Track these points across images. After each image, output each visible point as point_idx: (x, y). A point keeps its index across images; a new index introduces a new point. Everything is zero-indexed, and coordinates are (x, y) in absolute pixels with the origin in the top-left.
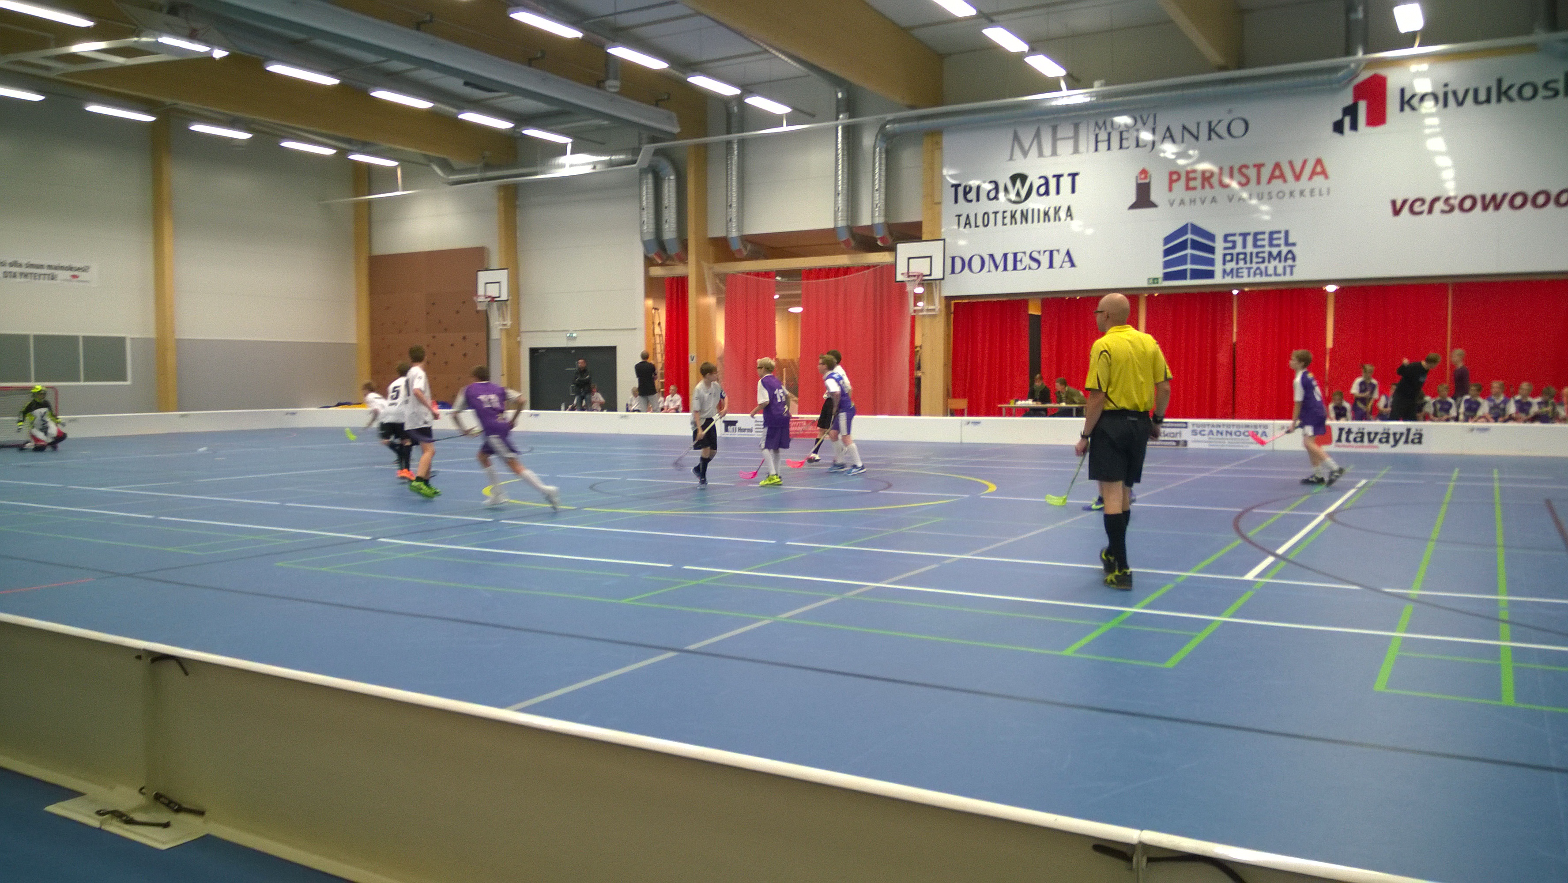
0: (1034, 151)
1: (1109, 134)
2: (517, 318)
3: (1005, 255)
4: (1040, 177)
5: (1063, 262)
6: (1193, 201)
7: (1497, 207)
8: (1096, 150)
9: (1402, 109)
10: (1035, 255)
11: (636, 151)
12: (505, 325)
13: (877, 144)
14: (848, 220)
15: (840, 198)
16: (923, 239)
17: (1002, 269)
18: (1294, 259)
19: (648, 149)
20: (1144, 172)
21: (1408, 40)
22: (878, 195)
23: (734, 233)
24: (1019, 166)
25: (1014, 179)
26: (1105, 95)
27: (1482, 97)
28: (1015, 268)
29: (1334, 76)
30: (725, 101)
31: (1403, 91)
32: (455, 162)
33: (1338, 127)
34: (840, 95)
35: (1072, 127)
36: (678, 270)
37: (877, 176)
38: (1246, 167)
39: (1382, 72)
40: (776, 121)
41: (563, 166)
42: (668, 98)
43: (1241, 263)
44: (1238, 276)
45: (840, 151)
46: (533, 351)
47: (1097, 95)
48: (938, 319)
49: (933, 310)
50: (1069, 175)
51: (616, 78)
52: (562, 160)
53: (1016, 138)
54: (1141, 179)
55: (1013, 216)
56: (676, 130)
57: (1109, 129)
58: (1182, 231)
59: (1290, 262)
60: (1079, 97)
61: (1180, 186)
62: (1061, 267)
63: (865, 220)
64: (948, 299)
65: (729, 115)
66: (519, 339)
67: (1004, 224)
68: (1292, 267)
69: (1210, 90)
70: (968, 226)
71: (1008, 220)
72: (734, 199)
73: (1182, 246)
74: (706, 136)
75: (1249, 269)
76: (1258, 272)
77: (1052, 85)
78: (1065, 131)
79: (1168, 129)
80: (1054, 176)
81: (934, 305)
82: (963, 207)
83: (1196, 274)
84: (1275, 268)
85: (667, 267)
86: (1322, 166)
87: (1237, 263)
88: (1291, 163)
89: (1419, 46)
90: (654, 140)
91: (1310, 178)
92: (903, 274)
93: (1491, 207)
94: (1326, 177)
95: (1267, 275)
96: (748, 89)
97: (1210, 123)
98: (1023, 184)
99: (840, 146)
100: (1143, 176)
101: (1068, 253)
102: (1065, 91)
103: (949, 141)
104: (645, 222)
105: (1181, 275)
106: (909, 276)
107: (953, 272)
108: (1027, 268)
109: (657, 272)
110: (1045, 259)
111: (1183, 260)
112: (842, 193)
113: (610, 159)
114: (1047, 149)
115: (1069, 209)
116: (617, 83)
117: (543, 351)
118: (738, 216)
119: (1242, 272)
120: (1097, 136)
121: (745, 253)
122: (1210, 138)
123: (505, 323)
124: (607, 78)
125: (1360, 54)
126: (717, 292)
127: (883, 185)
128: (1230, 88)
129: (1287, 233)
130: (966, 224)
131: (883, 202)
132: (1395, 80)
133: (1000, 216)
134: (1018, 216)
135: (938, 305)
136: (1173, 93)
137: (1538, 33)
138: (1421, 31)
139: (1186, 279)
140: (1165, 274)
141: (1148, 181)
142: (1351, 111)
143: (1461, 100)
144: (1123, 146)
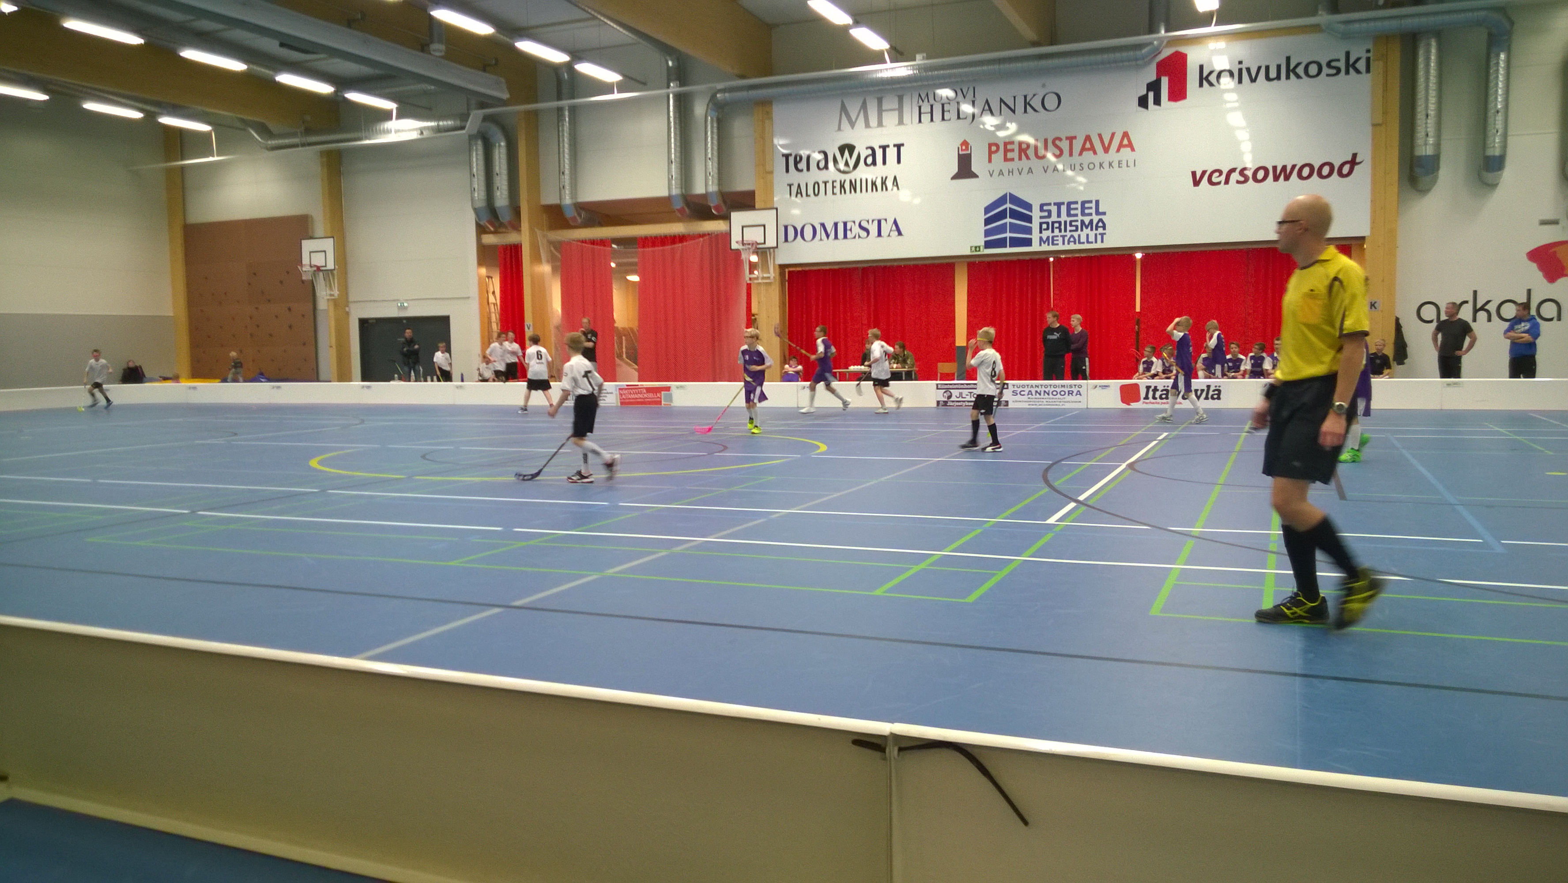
0: (861, 122)
1: (932, 106)
2: (345, 289)
3: (836, 225)
4: (867, 148)
5: (891, 230)
6: (1011, 172)
7: (1287, 178)
8: (920, 121)
9: (1201, 85)
10: (864, 224)
11: (464, 117)
12: (331, 295)
13: (708, 115)
14: (682, 188)
15: (673, 166)
16: (757, 206)
17: (833, 237)
18: (1104, 227)
19: (476, 116)
20: (965, 143)
21: (1205, 19)
22: (711, 163)
23: (567, 201)
24: (848, 136)
25: (842, 149)
26: (927, 68)
27: (1273, 74)
28: (845, 237)
29: (1138, 53)
30: (554, 69)
31: (1201, 67)
32: (272, 126)
33: (1143, 102)
34: (670, 63)
35: (896, 99)
36: (511, 238)
37: (709, 145)
38: (1060, 139)
39: (1183, 49)
40: (607, 88)
41: (388, 132)
42: (496, 64)
43: (1057, 231)
44: (1053, 244)
45: (672, 119)
46: (363, 322)
47: (919, 68)
48: (773, 287)
49: (769, 278)
50: (895, 146)
51: (440, 42)
52: (388, 125)
53: (844, 109)
54: (963, 150)
55: (842, 186)
56: (506, 96)
57: (932, 101)
58: (1002, 200)
59: (1100, 230)
60: (901, 70)
61: (998, 157)
62: (889, 235)
63: (699, 188)
64: (782, 267)
65: (559, 82)
66: (347, 309)
67: (833, 193)
68: (1102, 235)
69: (1025, 65)
70: (799, 195)
71: (837, 190)
72: (567, 166)
73: (1002, 215)
74: (537, 102)
75: (1063, 237)
76: (1072, 239)
77: (877, 58)
78: (890, 103)
79: (987, 101)
80: (880, 147)
81: (769, 273)
82: (794, 177)
83: (1015, 242)
84: (1088, 235)
85: (498, 235)
86: (1129, 139)
87: (1053, 231)
88: (1100, 136)
89: (1215, 25)
90: (482, 106)
91: (1118, 150)
92: (737, 242)
93: (1282, 177)
94: (1133, 150)
95: (1080, 243)
96: (577, 55)
97: (1025, 97)
98: (851, 155)
99: (671, 114)
100: (964, 148)
101: (895, 222)
102: (889, 65)
103: (779, 111)
104: (476, 189)
105: (1001, 243)
106: (743, 244)
107: (786, 240)
108: (857, 237)
109: (490, 239)
110: (873, 229)
111: (1002, 229)
112: (675, 160)
113: (438, 125)
114: (873, 121)
115: (895, 178)
116: (442, 47)
117: (374, 321)
118: (571, 184)
119: (1058, 240)
120: (920, 108)
121: (579, 220)
122: (1025, 111)
123: (332, 293)
124: (432, 42)
125: (1163, 32)
126: (552, 260)
127: (716, 153)
128: (1044, 63)
129: (1097, 202)
130: (797, 193)
131: (716, 170)
132: (1195, 56)
133: (829, 186)
134: (847, 186)
135: (773, 274)
136: (991, 67)
137: (1321, 15)
138: (1217, 10)
139: (1006, 247)
140: (986, 242)
141: (969, 152)
142: (1154, 87)
143: (1254, 77)
144: (945, 118)
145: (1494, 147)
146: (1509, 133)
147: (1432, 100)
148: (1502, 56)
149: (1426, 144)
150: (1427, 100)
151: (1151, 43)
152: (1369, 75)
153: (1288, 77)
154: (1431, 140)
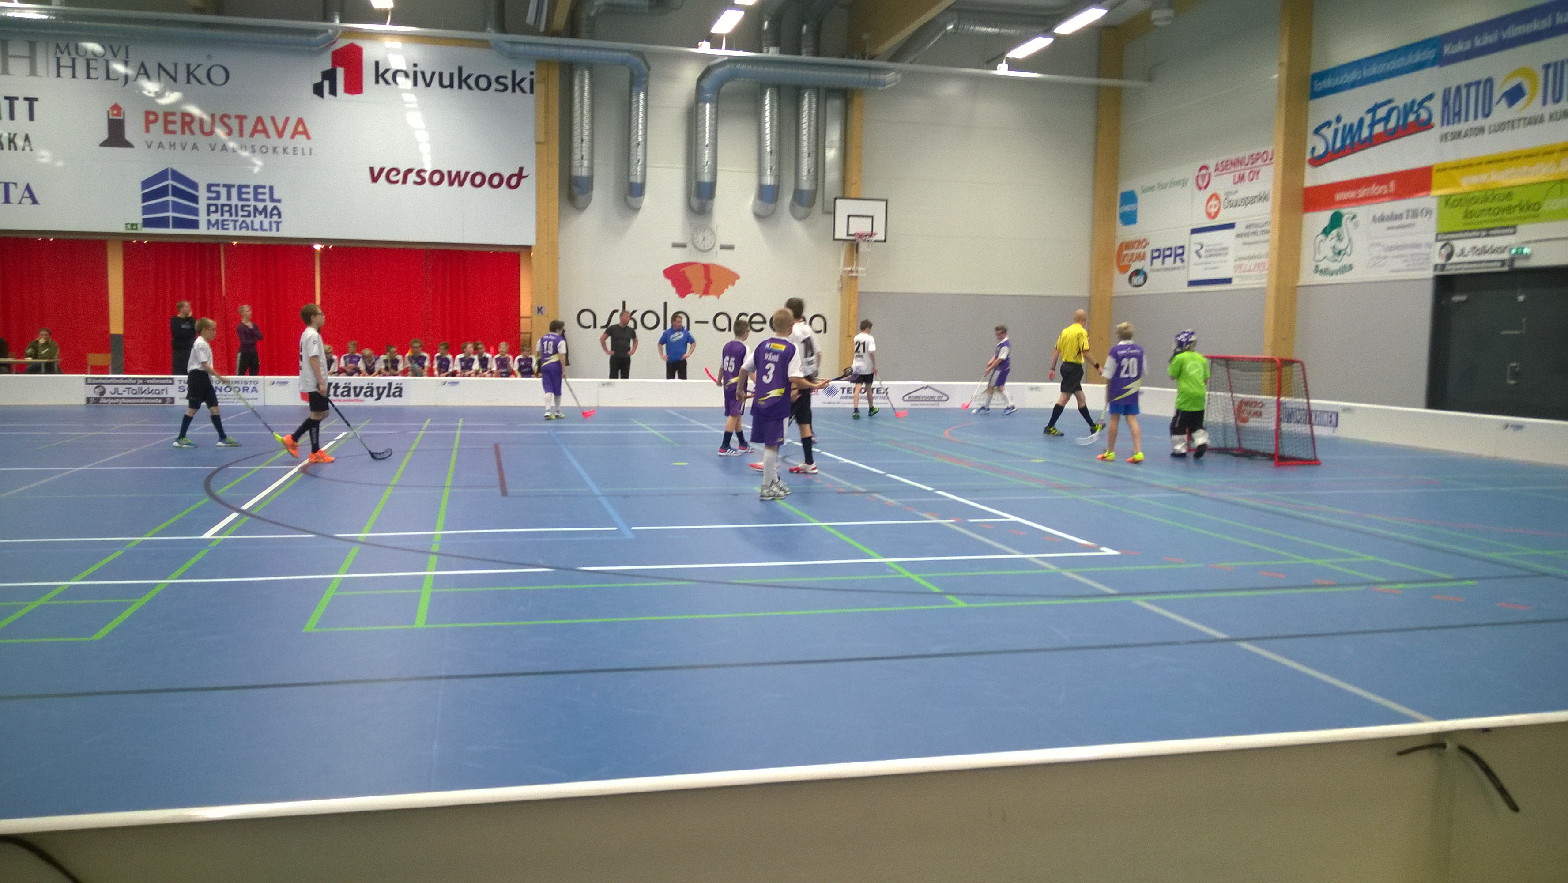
1: (74, 60)
5: (23, 197)
6: (172, 146)
8: (59, 75)
9: (377, 82)
18: (279, 215)
20: (116, 107)
21: (380, 17)
26: (65, 16)
27: (446, 82)
29: (313, 39)
31: (377, 64)
33: (318, 90)
35: (27, 45)
38: (229, 117)
39: (359, 43)
43: (227, 215)
44: (223, 229)
47: (57, 13)
50: (26, 99)
54: (114, 115)
57: (73, 54)
58: (162, 176)
59: (275, 218)
60: (35, 12)
61: (157, 128)
62: (20, 203)
68: (278, 223)
69: (188, 31)
73: (163, 192)
75: (235, 221)
76: (244, 225)
78: (18, 48)
79: (143, 65)
80: (6, 98)
83: (178, 223)
84: (261, 222)
86: (304, 127)
87: (222, 215)
88: (273, 119)
89: (390, 24)
91: (293, 137)
94: (308, 138)
95: (253, 229)
97: (188, 66)
100: (115, 112)
101: (28, 188)
105: (163, 223)
111: (164, 207)
115: (27, 137)
119: (228, 225)
120: (58, 60)
122: (188, 82)
125: (337, 21)
128: (208, 32)
129: (271, 188)
132: (371, 52)
136: (147, 28)
137: (489, 32)
138: (392, 9)
139: (168, 227)
140: (144, 219)
141: (121, 118)
142: (330, 75)
143: (428, 81)
144: (92, 76)
145: (636, 174)
146: (648, 164)
147: (586, 127)
148: (642, 95)
149: (581, 166)
150: (582, 126)
151: (326, 31)
152: (532, 95)
153: (460, 87)
154: (586, 163)
